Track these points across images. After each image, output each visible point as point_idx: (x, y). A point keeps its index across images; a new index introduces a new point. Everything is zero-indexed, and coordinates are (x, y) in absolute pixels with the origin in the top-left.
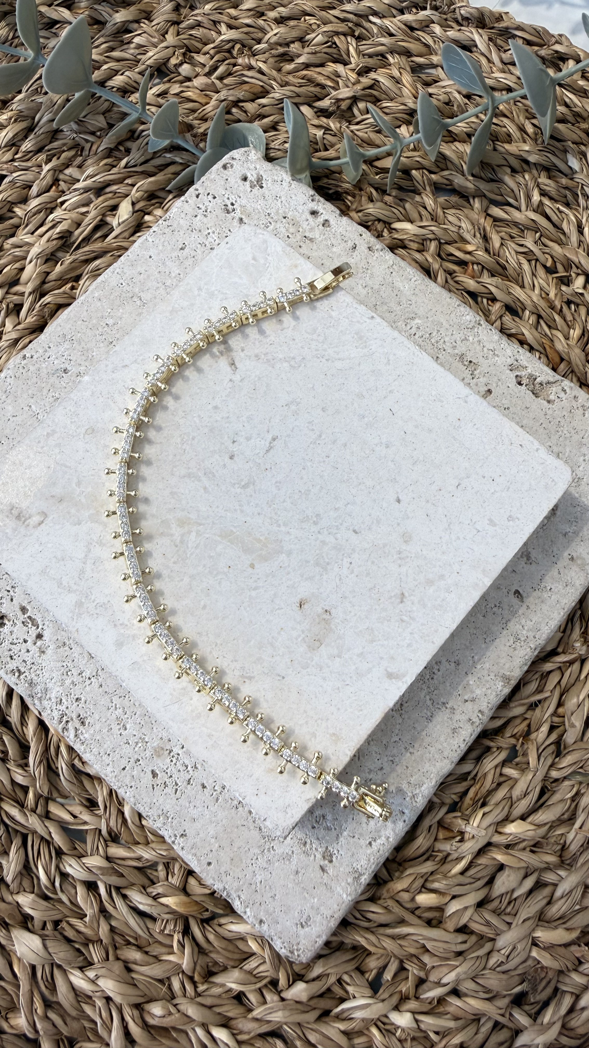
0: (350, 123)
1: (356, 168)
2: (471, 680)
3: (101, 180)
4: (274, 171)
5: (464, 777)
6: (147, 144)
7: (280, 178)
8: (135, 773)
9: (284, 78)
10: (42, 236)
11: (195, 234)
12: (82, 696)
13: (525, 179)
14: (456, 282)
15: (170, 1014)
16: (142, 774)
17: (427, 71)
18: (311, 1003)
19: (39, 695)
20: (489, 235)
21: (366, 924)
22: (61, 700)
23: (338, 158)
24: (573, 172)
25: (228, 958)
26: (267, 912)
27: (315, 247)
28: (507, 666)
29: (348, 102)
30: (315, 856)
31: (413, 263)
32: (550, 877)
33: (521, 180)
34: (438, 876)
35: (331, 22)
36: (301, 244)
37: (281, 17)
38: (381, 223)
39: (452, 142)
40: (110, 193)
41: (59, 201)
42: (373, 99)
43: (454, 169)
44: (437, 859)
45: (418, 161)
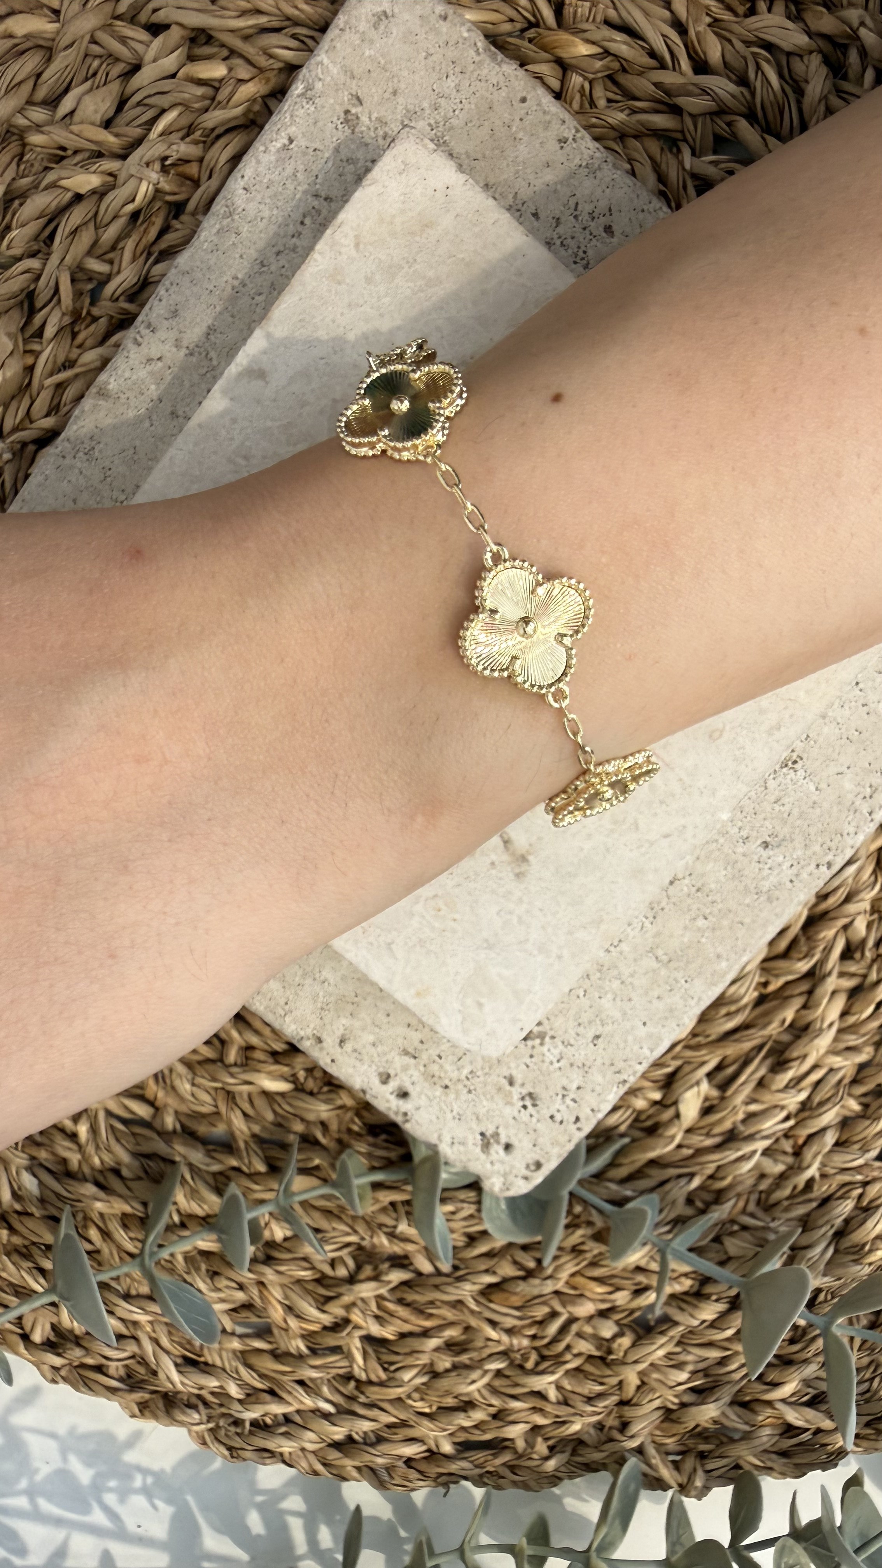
0: (360, 1248)
2: (153, 391)
3: (727, 1153)
4: (464, 1158)
5: (164, 255)
6: (661, 1211)
7: (455, 1147)
9: (459, 1314)
10: (815, 1067)
11: (579, 1059)
13: (100, 1159)
16: (628, 230)
17: (247, 1327)
21: (299, 30)
24: (30, 1169)
26: (438, 33)
27: (400, 1041)
28: (102, 414)
29: (362, 1276)
30: (370, 119)
32: (38, 114)
33: (106, 1157)
34: (196, 105)
35: (391, 1401)
36: (420, 1046)
37: (465, 1411)
38: (308, 1090)
39: (208, 1216)
40: (714, 1136)
41: (791, 1123)
42: (325, 1282)
43: (205, 1175)
44: (199, 133)
45: (257, 1183)
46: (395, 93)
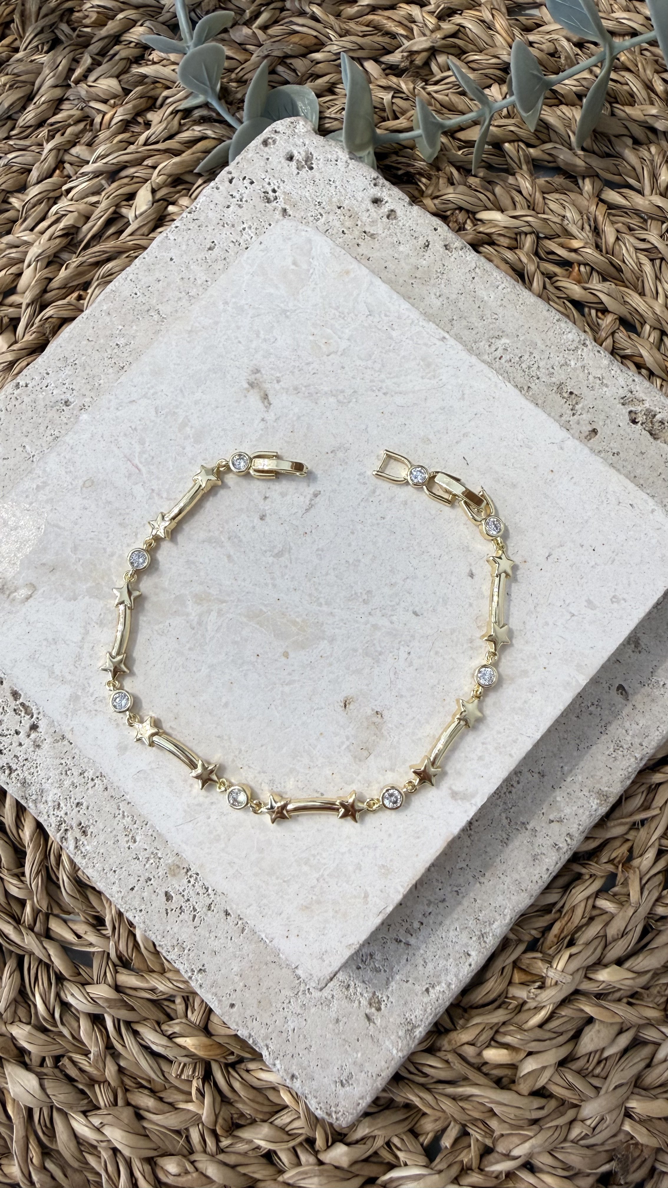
0: (426, 82)
1: (432, 142)
2: (559, 796)
3: (114, 161)
4: (327, 147)
5: (547, 909)
7: (335, 157)
8: (145, 895)
9: (344, 26)
10: (42, 233)
11: (227, 229)
12: (83, 800)
13: (650, 152)
14: (557, 288)
15: (187, 1172)
16: (154, 896)
17: (528, 12)
18: (354, 1169)
19: (34, 797)
20: (601, 226)
21: (422, 1080)
22: (59, 804)
23: (411, 129)
25: (256, 1110)
26: (300, 1066)
27: (377, 246)
28: (605, 779)
29: (425, 55)
30: (360, 1002)
31: (503, 265)
32: (651, 1034)
33: (645, 154)
34: (512, 1028)
36: (360, 241)
38: (463, 212)
39: (558, 106)
40: (126, 177)
41: (65, 188)
42: (457, 51)
43: (558, 140)
44: (510, 1007)
45: (512, 131)
46: (338, 1021)
